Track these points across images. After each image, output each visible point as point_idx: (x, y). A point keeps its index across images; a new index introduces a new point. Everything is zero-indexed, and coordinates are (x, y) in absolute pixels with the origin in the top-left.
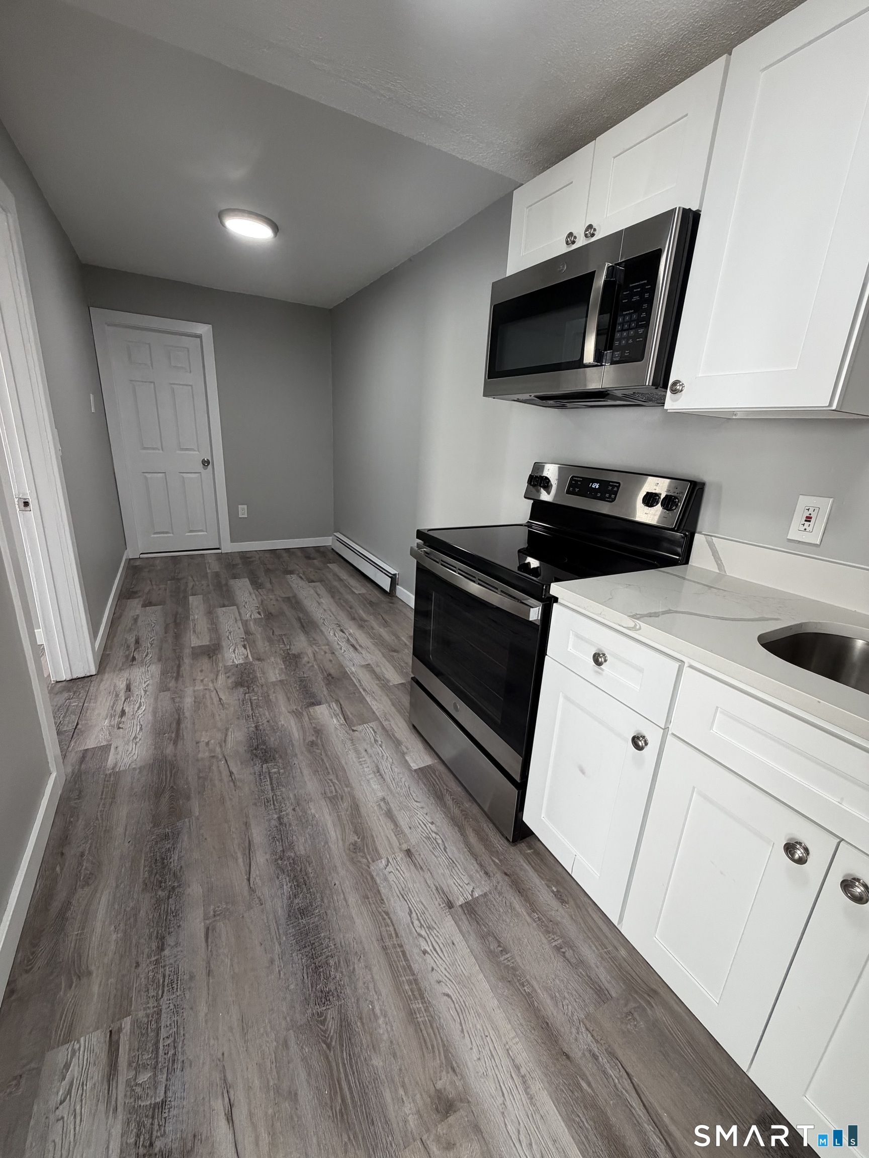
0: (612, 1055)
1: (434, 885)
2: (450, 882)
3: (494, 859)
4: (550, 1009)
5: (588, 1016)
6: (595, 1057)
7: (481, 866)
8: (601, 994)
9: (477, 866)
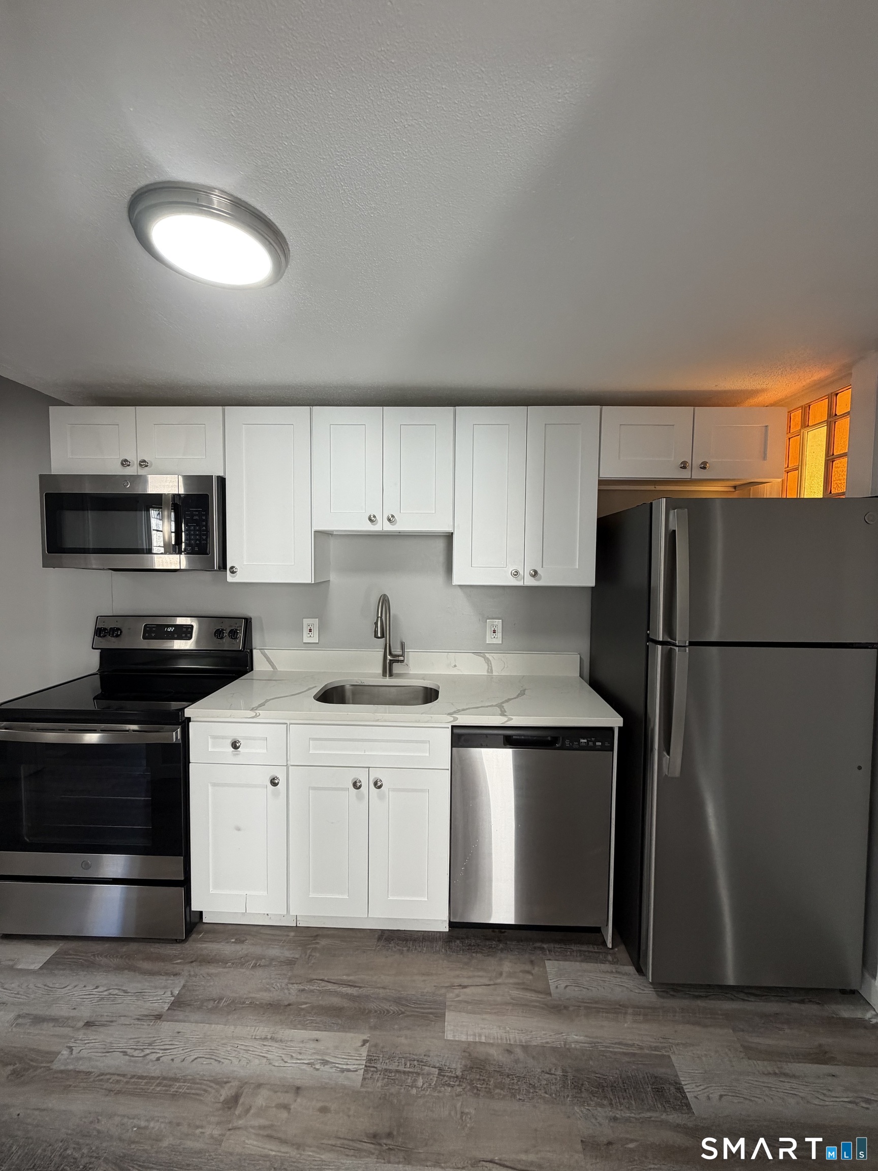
0: (311, 981)
1: (134, 1019)
2: (148, 1004)
3: (175, 962)
4: (265, 996)
5: (290, 979)
6: (303, 990)
7: (167, 974)
8: (291, 963)
9: (164, 978)
